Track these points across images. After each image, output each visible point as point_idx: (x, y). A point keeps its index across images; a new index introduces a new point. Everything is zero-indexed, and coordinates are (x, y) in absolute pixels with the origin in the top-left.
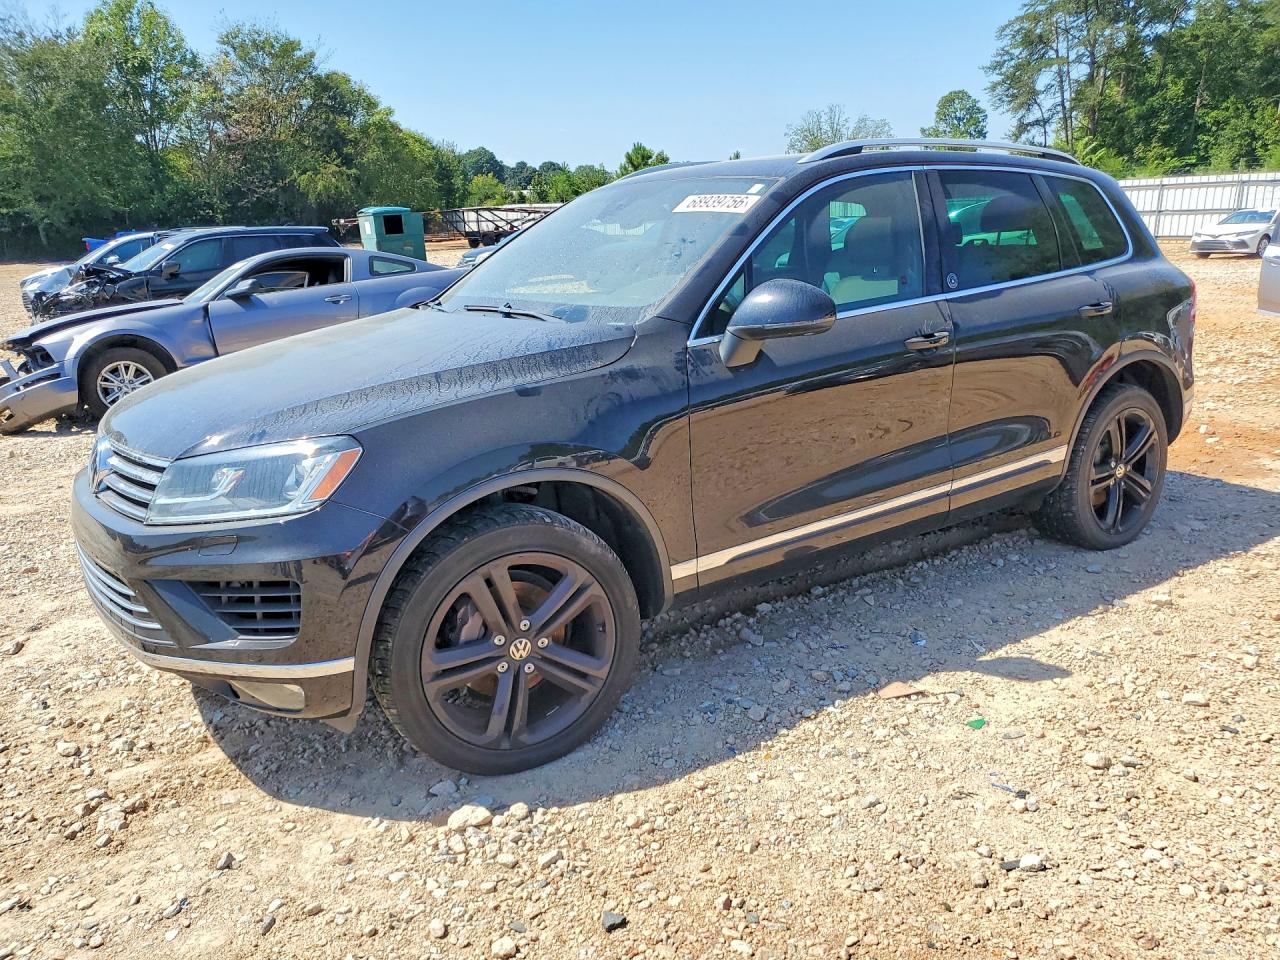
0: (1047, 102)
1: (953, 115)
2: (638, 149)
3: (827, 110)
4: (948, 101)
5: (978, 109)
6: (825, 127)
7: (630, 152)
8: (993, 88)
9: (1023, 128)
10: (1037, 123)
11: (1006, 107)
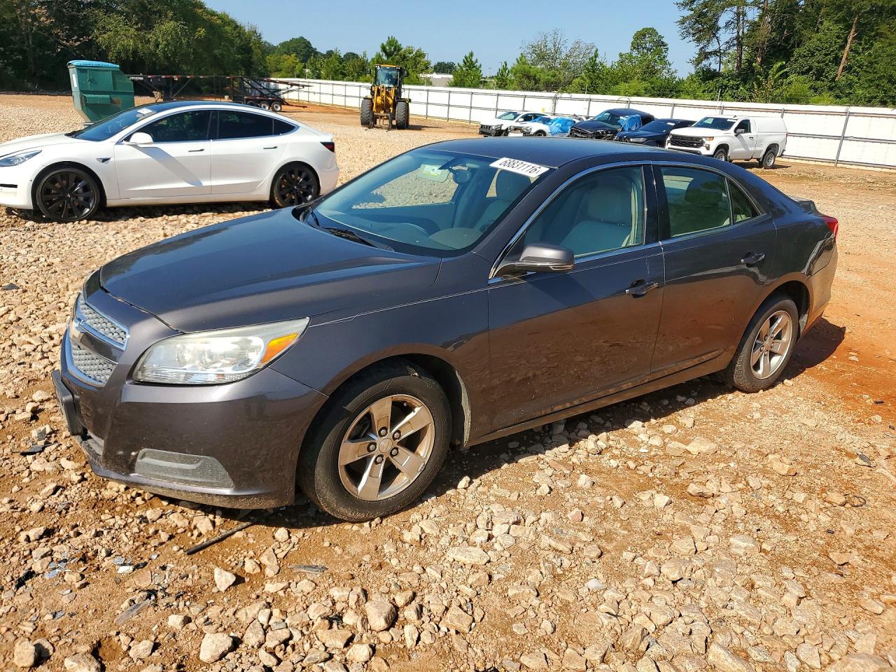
0: (725, 36)
1: (644, 46)
2: (392, 42)
3: (552, 32)
4: (641, 35)
5: (663, 43)
6: (550, 45)
7: (385, 44)
8: (682, 22)
9: (704, 55)
10: (715, 53)
11: (691, 38)
